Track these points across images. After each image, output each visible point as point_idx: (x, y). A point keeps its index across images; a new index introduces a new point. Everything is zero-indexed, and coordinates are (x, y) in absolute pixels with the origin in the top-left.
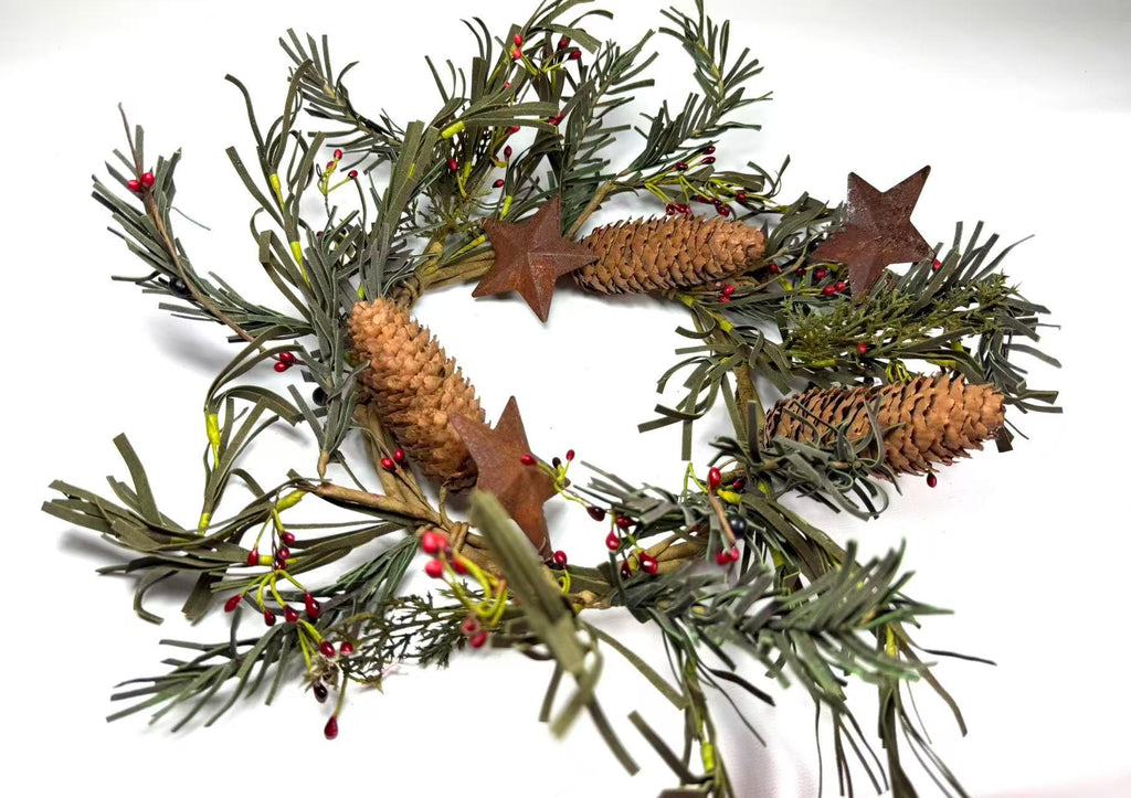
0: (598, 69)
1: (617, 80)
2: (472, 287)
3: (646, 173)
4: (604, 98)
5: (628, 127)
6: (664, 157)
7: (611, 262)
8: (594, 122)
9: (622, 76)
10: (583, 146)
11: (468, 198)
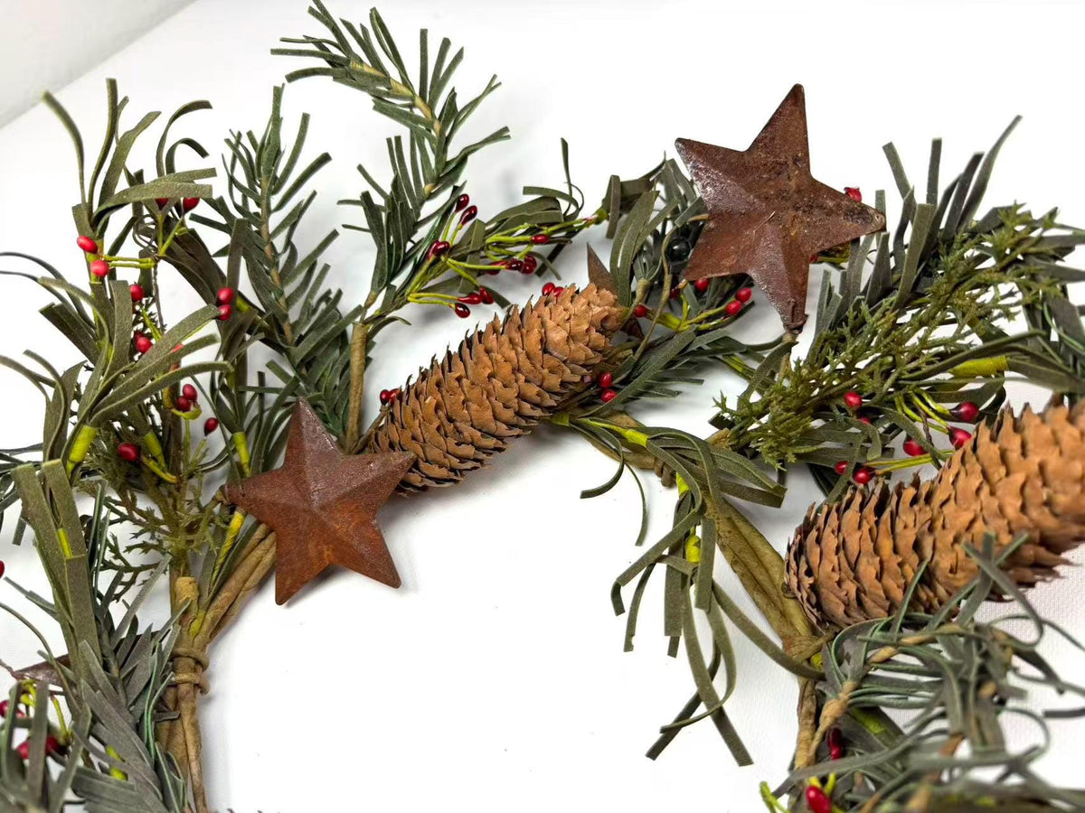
0: (240, 187)
1: (277, 184)
2: (270, 592)
3: (398, 282)
4: (275, 220)
5: (334, 234)
6: (409, 245)
7: (434, 453)
8: (283, 260)
9: (279, 174)
10: (290, 301)
11: (180, 480)
